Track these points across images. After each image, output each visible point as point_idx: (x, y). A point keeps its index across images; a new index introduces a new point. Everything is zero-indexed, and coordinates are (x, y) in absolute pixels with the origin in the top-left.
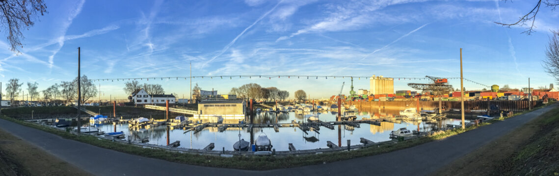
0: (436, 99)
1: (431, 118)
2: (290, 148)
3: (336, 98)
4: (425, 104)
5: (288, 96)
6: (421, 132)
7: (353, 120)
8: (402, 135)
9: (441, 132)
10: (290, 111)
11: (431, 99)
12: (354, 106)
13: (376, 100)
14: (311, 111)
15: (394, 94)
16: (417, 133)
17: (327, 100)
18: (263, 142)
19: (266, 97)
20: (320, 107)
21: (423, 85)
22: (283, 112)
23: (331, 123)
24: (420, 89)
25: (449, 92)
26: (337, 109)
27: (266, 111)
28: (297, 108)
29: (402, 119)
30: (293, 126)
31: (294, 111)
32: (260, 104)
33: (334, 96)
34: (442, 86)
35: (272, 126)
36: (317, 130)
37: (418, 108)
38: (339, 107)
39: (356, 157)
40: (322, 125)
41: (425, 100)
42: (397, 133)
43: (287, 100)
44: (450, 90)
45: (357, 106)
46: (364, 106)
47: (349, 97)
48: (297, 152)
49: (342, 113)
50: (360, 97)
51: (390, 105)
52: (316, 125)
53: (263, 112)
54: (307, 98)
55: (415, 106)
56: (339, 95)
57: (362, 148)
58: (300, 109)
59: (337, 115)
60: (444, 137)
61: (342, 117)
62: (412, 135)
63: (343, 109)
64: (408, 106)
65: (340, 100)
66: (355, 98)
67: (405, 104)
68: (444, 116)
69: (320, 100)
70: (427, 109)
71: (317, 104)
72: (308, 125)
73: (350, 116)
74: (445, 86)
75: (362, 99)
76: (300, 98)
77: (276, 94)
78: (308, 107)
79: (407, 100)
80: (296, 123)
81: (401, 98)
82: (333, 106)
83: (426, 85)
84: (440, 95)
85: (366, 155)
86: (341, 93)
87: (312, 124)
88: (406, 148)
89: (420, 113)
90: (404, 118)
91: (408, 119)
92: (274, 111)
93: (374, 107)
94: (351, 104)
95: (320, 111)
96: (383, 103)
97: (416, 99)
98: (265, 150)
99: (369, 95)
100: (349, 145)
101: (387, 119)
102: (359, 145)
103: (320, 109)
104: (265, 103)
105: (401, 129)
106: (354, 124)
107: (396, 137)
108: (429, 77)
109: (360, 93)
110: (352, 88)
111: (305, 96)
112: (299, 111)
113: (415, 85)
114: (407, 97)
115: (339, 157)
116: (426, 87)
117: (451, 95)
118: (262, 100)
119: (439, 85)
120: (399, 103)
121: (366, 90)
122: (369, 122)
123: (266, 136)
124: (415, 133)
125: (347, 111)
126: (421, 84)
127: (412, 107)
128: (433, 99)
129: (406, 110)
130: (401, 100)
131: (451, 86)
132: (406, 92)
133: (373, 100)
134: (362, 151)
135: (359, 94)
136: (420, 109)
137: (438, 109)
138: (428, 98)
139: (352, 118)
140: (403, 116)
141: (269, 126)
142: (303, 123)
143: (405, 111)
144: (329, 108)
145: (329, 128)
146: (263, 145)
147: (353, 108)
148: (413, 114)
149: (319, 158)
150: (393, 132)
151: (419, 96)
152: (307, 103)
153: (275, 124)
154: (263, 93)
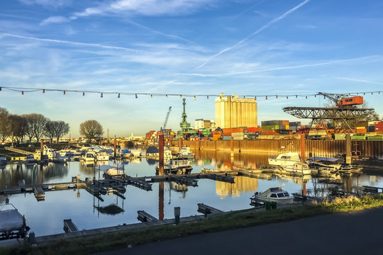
0: (340, 137)
1: (328, 172)
2: (66, 229)
3: (157, 135)
4: (316, 146)
5: (67, 131)
6: (309, 197)
7: (187, 172)
8: (273, 200)
9: (351, 199)
10: (69, 160)
11: (330, 136)
12: (187, 148)
13: (225, 138)
14: (111, 159)
15: (258, 127)
16: (301, 198)
17: (141, 138)
18: (7, 222)
19: (20, 133)
20: (128, 152)
21: (313, 109)
22: (53, 161)
23: (146, 180)
24: (306, 118)
25: (367, 122)
26: (158, 154)
27: (20, 161)
28: (84, 153)
29: (272, 172)
30: (75, 188)
31: (77, 160)
32: (6, 148)
33: (152, 132)
34: (352, 110)
35: (31, 189)
36: (120, 192)
37: (303, 153)
38: (161, 151)
39: (190, 234)
40: (130, 183)
41: (317, 138)
42: (264, 195)
43: (64, 138)
44: (369, 119)
45: (193, 149)
46: (205, 149)
47: (179, 133)
48: (81, 234)
49: (166, 162)
50: (197, 134)
51: (250, 146)
52: (119, 184)
53: (12, 163)
54: (104, 136)
55: (297, 148)
56: (162, 130)
57: (201, 220)
58: (89, 156)
59: (157, 165)
60: (358, 208)
61: (165, 168)
62: (292, 202)
63: (167, 154)
64: (285, 150)
65: (162, 138)
66: (189, 135)
67: (278, 145)
68: (358, 170)
69: (129, 139)
70: (321, 154)
71: (123, 147)
72: (104, 184)
73: (181, 165)
74: (357, 110)
75: (202, 136)
76: (90, 136)
77: (41, 127)
78: (104, 151)
79: (281, 137)
80: (80, 181)
81: (271, 134)
82: (151, 150)
83: (318, 109)
84: (347, 128)
85: (206, 231)
86: (165, 125)
87: (110, 182)
88: (280, 221)
89: (308, 162)
90: (277, 170)
91: (283, 172)
92: (36, 161)
93: (223, 150)
94: (181, 146)
95: (127, 158)
96: (239, 144)
97: (299, 137)
98: (12, 238)
99: (213, 130)
100: (177, 216)
101: (245, 171)
102: (196, 216)
103: (128, 155)
104: (17, 145)
105: (272, 190)
106: (187, 180)
107: (262, 203)
108: (325, 95)
109: (198, 126)
110: (185, 117)
111: (100, 132)
112: (87, 159)
113: (296, 110)
114: (283, 131)
115: (158, 234)
116: (317, 114)
117: (371, 129)
118: (9, 139)
119: (346, 110)
120: (267, 144)
121: (209, 121)
122: (214, 177)
123: (16, 210)
124: (297, 197)
125: (175, 157)
126: (309, 109)
127: (292, 150)
128: (333, 137)
129: (281, 156)
130: (270, 137)
131: (371, 110)
132: (280, 123)
133: (221, 139)
134: (200, 224)
135: (196, 128)
136: (307, 154)
137: (344, 156)
138: (323, 134)
139: (184, 170)
140: (274, 167)
141: (23, 191)
142: (94, 181)
143: (279, 157)
144: (144, 153)
145: (143, 188)
146: (8, 228)
147: (186, 152)
148: (292, 163)
149: (120, 239)
150: (257, 193)
151: (306, 129)
152: (104, 144)
153: (37, 186)
154: (13, 126)
